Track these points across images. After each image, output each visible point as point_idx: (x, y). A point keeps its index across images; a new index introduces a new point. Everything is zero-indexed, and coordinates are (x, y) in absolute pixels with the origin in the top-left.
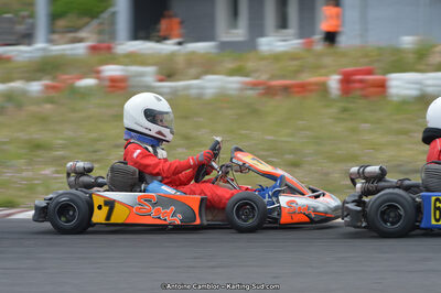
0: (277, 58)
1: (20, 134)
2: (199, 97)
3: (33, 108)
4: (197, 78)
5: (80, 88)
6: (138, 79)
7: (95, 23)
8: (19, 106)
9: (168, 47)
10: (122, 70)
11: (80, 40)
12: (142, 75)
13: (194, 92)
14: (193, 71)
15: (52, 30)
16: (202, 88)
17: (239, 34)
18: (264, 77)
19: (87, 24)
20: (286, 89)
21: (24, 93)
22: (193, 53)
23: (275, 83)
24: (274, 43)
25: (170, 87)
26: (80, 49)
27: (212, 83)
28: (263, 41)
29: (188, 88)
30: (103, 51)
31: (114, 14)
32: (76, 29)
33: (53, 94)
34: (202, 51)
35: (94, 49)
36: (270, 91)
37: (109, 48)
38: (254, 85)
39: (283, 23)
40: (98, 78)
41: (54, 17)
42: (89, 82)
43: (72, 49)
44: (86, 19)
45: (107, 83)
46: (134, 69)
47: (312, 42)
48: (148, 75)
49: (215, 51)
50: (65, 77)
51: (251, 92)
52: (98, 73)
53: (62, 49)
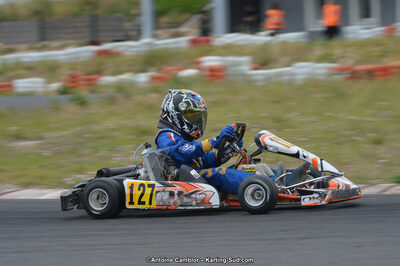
0: (362, 44)
1: (127, 122)
2: (291, 83)
3: (140, 98)
4: (288, 66)
5: (182, 78)
6: (235, 68)
8: (128, 96)
9: (261, 38)
10: (221, 61)
11: (182, 35)
12: (238, 64)
13: (286, 78)
14: (285, 60)
15: (157, 26)
16: (294, 74)
18: (349, 63)
19: (187, 20)
20: (371, 74)
21: (132, 84)
22: (284, 43)
23: (360, 67)
24: (360, 31)
25: (263, 75)
26: (182, 42)
27: (302, 70)
28: (349, 29)
29: (281, 74)
30: (203, 44)
32: (178, 25)
33: (158, 84)
34: (292, 41)
35: (194, 42)
36: (355, 75)
37: (208, 42)
38: (341, 71)
39: (366, 13)
40: (199, 68)
41: (158, 14)
42: (190, 72)
43: (175, 43)
44: (187, 16)
45: (208, 73)
46: (231, 59)
47: (393, 29)
48: (244, 64)
49: (304, 40)
50: (169, 68)
51: (337, 78)
52: (198, 63)
53: (166, 43)
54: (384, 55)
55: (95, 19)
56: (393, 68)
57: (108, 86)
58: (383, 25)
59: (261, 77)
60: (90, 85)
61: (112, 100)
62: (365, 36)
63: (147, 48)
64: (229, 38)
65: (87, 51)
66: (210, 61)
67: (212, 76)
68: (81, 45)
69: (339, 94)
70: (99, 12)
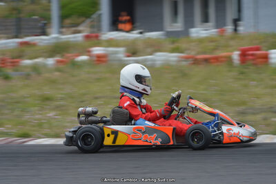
0: (201, 41)
2: (152, 66)
3: (47, 75)
4: (151, 55)
5: (78, 62)
6: (114, 56)
7: (88, 21)
8: (39, 74)
9: (134, 35)
10: (104, 50)
11: (79, 32)
12: (116, 53)
13: (150, 63)
14: (149, 50)
15: (62, 26)
16: (155, 60)
17: (178, 26)
18: (193, 53)
19: (83, 22)
20: (206, 61)
21: (45, 66)
22: (149, 38)
23: (200, 57)
24: (200, 32)
26: (79, 37)
27: (160, 57)
28: (193, 30)
29: (145, 61)
30: (93, 38)
31: (100, 15)
32: (77, 25)
33: (61, 66)
34: (155, 37)
35: (87, 37)
36: (196, 62)
37: (97, 37)
38: (187, 58)
39: (206, 19)
40: (89, 55)
41: (63, 18)
42: (84, 58)
43: (74, 37)
44: (84, 19)
45: (95, 59)
46: (112, 49)
47: (223, 31)
49: (163, 37)
50: (69, 55)
51: (184, 63)
52: (89, 52)
53: (69, 37)
54: (216, 48)
55: (19, 20)
56: (222, 57)
57: (26, 67)
58: (217, 28)
59: (131, 62)
60: (13, 66)
61: (28, 76)
62: (205, 35)
63: (54, 41)
64: (111, 35)
65: (13, 43)
66: (98, 50)
67: (98, 61)
68: (9, 38)
69: (184, 75)
70: (22, 15)
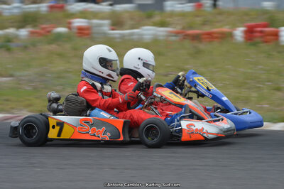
6: (98, 28)
12: (100, 25)
13: (135, 37)
16: (142, 35)
25: (120, 34)
29: (132, 34)
38: (177, 34)
45: (76, 31)
46: (95, 21)
48: (105, 26)
50: (44, 26)
52: (70, 23)
59: (117, 36)
